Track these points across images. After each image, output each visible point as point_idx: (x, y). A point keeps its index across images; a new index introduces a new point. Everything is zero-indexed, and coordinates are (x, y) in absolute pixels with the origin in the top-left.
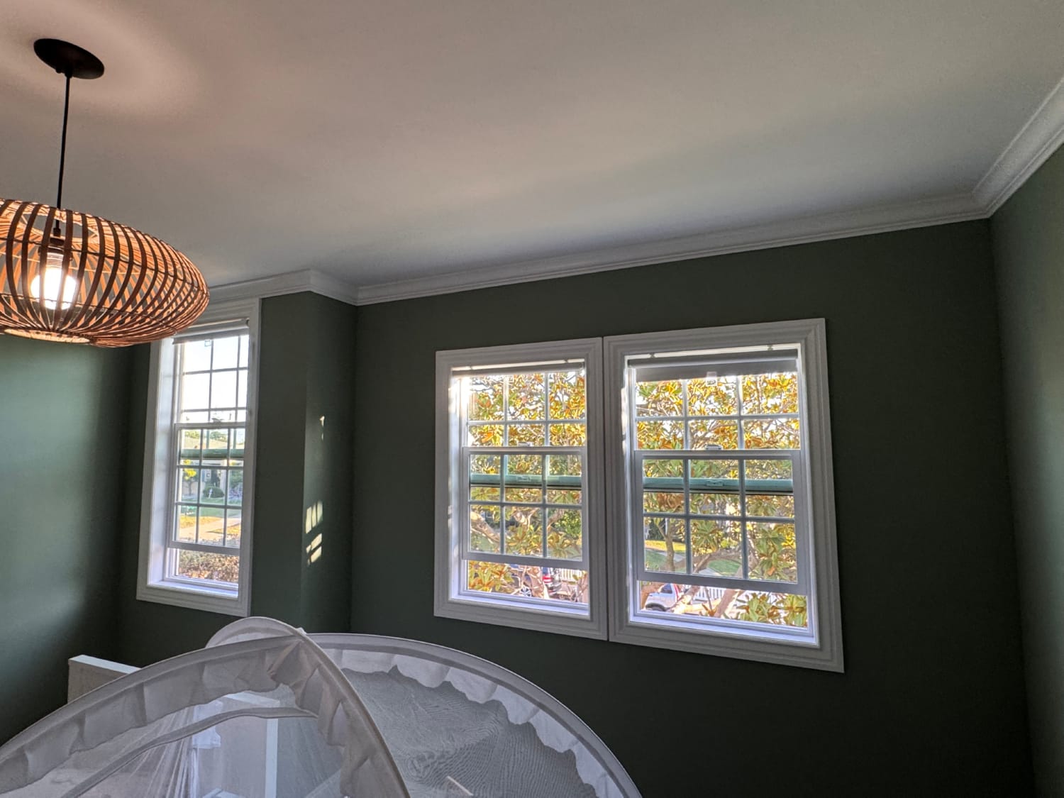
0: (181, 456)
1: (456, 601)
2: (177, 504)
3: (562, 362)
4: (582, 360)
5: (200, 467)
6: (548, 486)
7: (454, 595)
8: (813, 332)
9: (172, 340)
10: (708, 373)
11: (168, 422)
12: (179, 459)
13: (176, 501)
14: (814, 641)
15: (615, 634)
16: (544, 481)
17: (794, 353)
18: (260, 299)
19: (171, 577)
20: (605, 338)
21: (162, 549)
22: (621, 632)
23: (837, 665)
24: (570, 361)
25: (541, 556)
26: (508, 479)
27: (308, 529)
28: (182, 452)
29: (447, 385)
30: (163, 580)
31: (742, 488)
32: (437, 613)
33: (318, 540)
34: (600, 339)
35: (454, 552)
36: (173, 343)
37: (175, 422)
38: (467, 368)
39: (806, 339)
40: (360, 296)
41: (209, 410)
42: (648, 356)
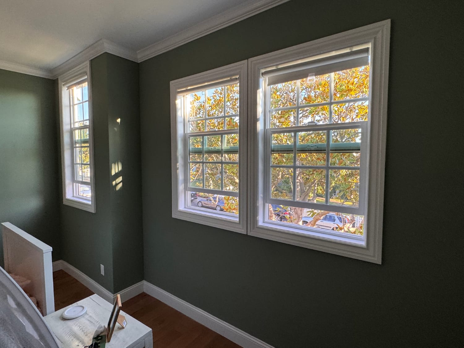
0: (76, 143)
1: (181, 211)
2: (76, 164)
4: (237, 77)
6: (224, 152)
7: (181, 207)
8: (380, 32)
10: (310, 74)
11: (69, 127)
13: (75, 163)
14: (363, 244)
15: (250, 231)
16: (222, 149)
17: (367, 50)
18: (90, 60)
19: (77, 196)
20: (249, 59)
21: (72, 183)
22: (253, 231)
23: (377, 259)
24: (234, 77)
25: (221, 190)
26: (206, 150)
27: (113, 173)
28: (76, 141)
29: (175, 99)
30: (73, 197)
31: (328, 149)
32: (173, 216)
33: (120, 179)
34: (246, 60)
35: (181, 187)
37: (72, 127)
38: (184, 89)
39: (375, 38)
40: (139, 56)
41: (84, 121)
42: (274, 68)
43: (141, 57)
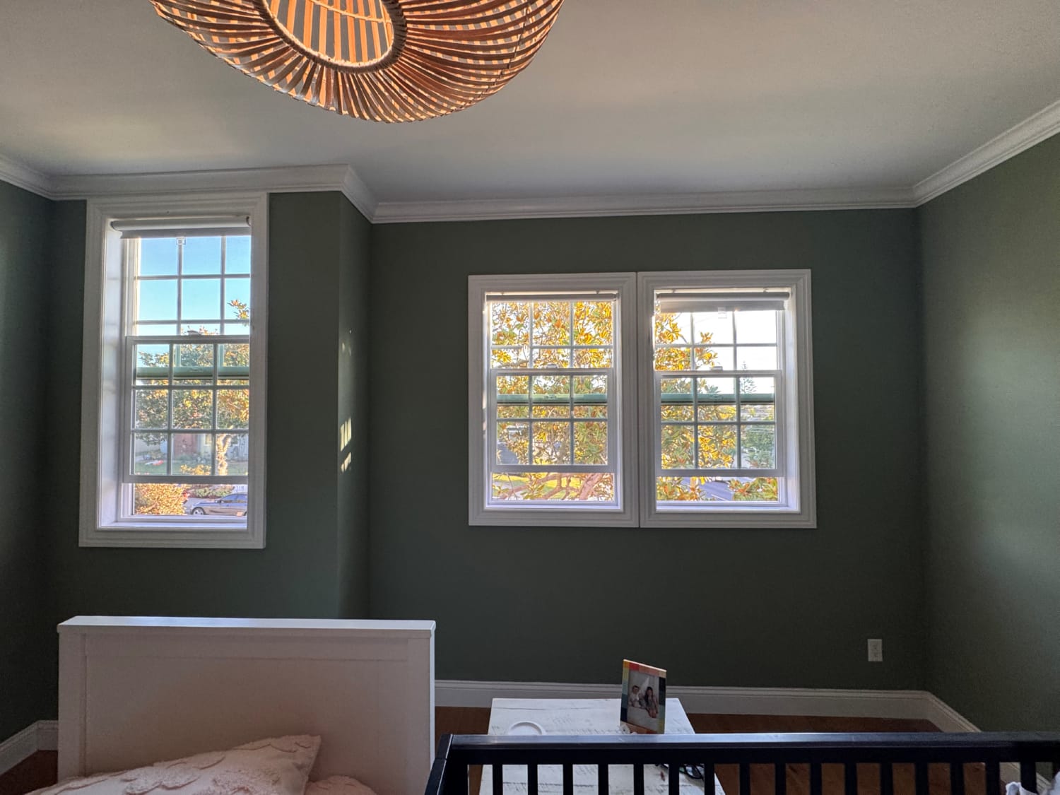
0: (135, 376)
1: (490, 510)
2: (133, 432)
3: (595, 293)
4: (615, 292)
5: (170, 388)
8: (802, 280)
9: (121, 234)
11: (117, 334)
12: (135, 379)
13: (131, 429)
15: (645, 522)
18: (267, 194)
19: (127, 518)
20: (638, 273)
21: (114, 483)
23: (812, 523)
24: (601, 292)
27: (342, 446)
28: (138, 371)
29: (482, 308)
30: (116, 521)
31: (738, 399)
32: (472, 523)
34: (635, 274)
36: (122, 238)
37: (126, 334)
39: (797, 285)
40: (378, 212)
41: (179, 322)
42: (670, 292)
43: (383, 214)
